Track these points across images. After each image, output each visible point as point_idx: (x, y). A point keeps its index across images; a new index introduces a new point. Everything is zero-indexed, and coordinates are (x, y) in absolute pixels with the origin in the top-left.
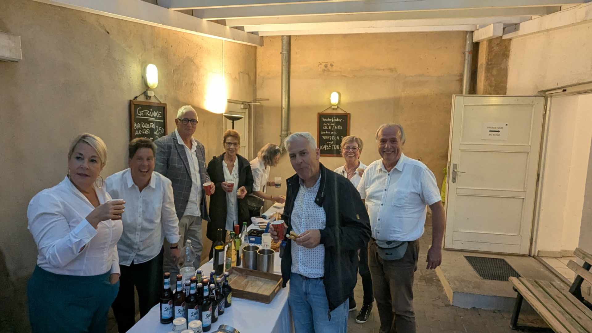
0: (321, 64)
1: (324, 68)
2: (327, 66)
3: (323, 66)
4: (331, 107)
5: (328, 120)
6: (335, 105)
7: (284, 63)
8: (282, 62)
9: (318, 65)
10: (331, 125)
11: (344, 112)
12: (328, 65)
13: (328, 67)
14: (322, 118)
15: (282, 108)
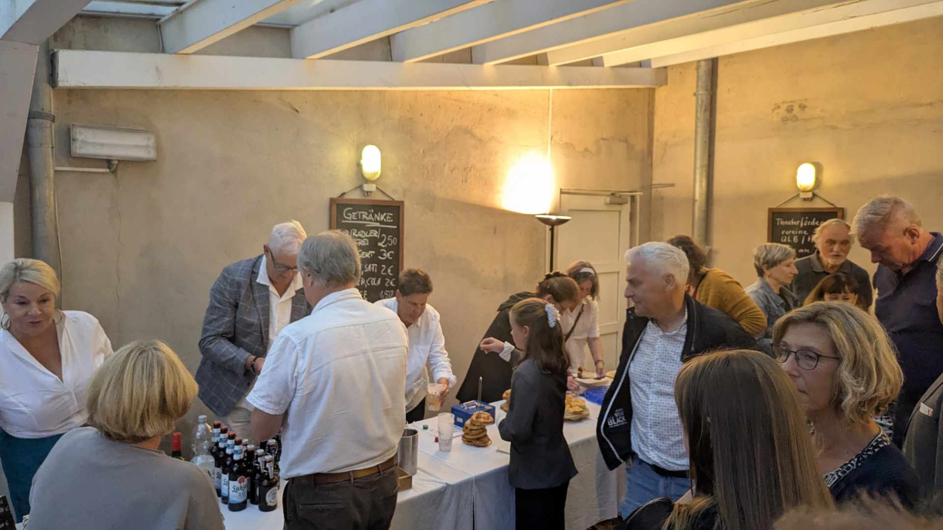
0: (779, 107)
1: (786, 114)
2: (792, 110)
3: (782, 111)
4: (798, 195)
5: (793, 223)
6: (809, 191)
7: (699, 114)
8: (697, 111)
9: (773, 110)
10: (798, 235)
11: (831, 206)
12: (794, 108)
13: (794, 112)
14: (778, 219)
15: (694, 201)
